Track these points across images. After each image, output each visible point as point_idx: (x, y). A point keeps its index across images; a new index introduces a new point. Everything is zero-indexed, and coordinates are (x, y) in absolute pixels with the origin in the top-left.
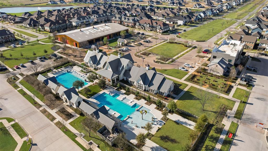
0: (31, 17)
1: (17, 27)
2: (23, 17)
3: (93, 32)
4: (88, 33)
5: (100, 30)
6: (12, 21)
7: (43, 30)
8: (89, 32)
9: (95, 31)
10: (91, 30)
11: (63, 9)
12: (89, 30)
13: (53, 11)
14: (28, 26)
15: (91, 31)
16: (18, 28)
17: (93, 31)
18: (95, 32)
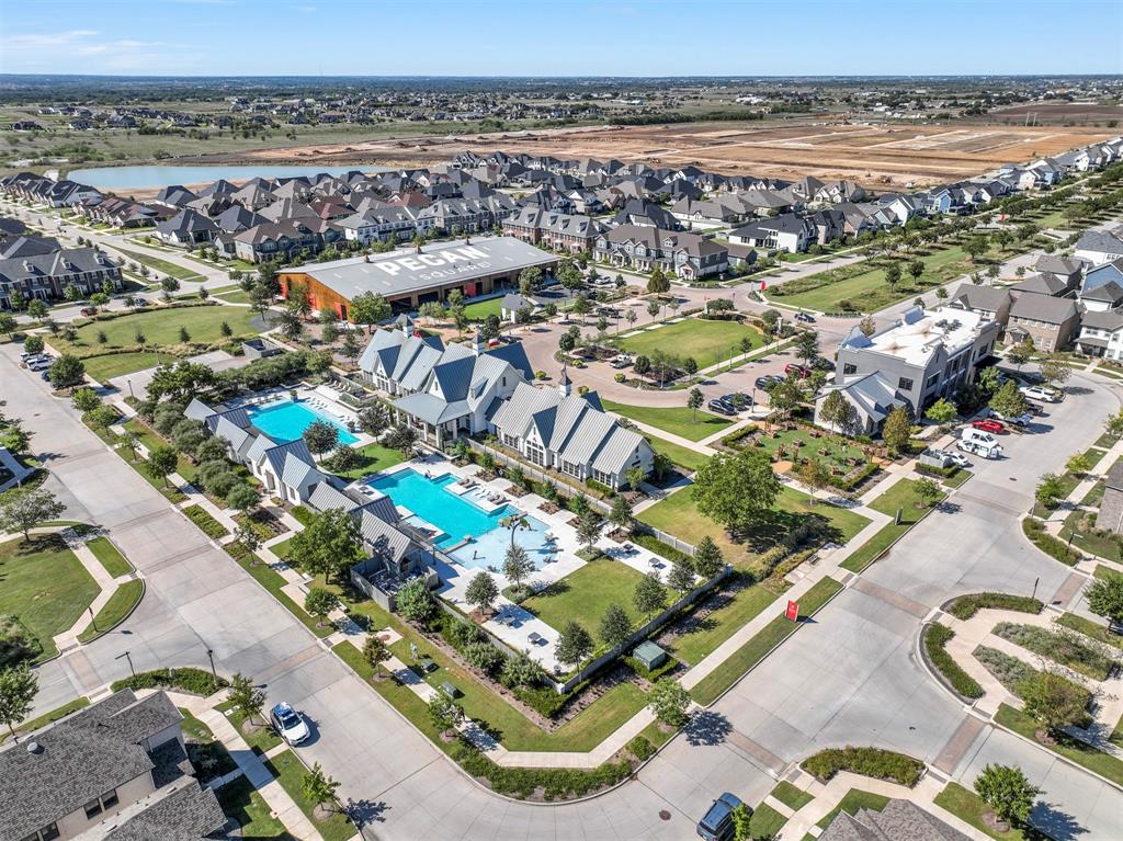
0: (191, 204)
1: (132, 242)
2: (158, 202)
3: (414, 269)
4: (393, 270)
5: (445, 260)
6: (119, 220)
7: (229, 256)
8: (398, 268)
9: (422, 263)
10: (409, 259)
11: (320, 177)
12: (401, 261)
13: (278, 184)
14: (174, 239)
15: (410, 266)
16: (137, 244)
17: (415, 263)
18: (424, 267)
